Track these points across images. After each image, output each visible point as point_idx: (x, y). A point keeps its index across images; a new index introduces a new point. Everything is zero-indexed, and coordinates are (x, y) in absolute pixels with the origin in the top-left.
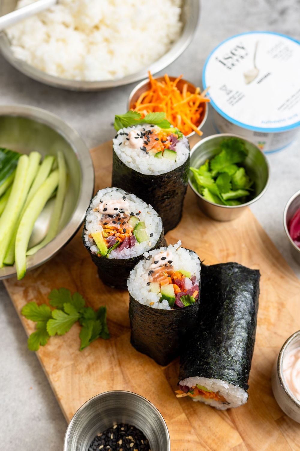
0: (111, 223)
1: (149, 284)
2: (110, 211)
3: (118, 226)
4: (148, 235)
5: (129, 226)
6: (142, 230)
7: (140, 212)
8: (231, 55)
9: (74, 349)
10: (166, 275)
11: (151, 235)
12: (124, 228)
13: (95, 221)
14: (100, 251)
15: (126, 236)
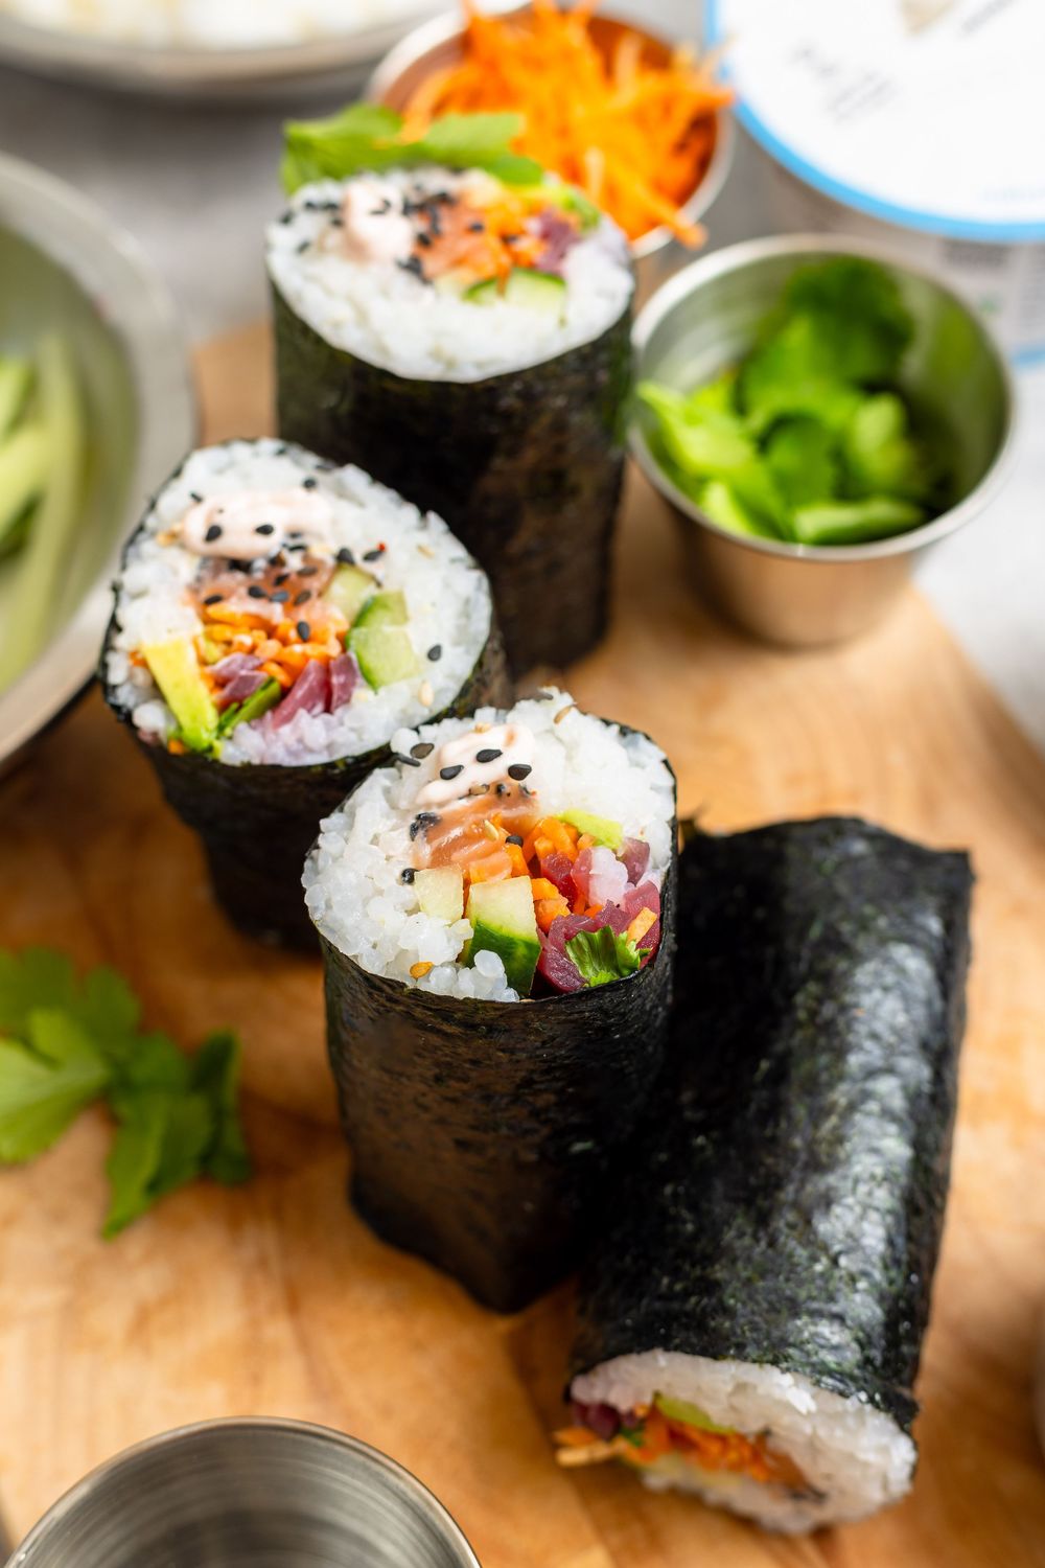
0: (240, 598)
1: (409, 876)
2: (239, 541)
3: (275, 612)
4: (416, 650)
5: (332, 609)
6: (389, 629)
7: (382, 549)
9: (78, 1232)
10: (499, 834)
11: (434, 654)
12: (301, 618)
13: (165, 587)
14: (179, 727)
15: (310, 653)
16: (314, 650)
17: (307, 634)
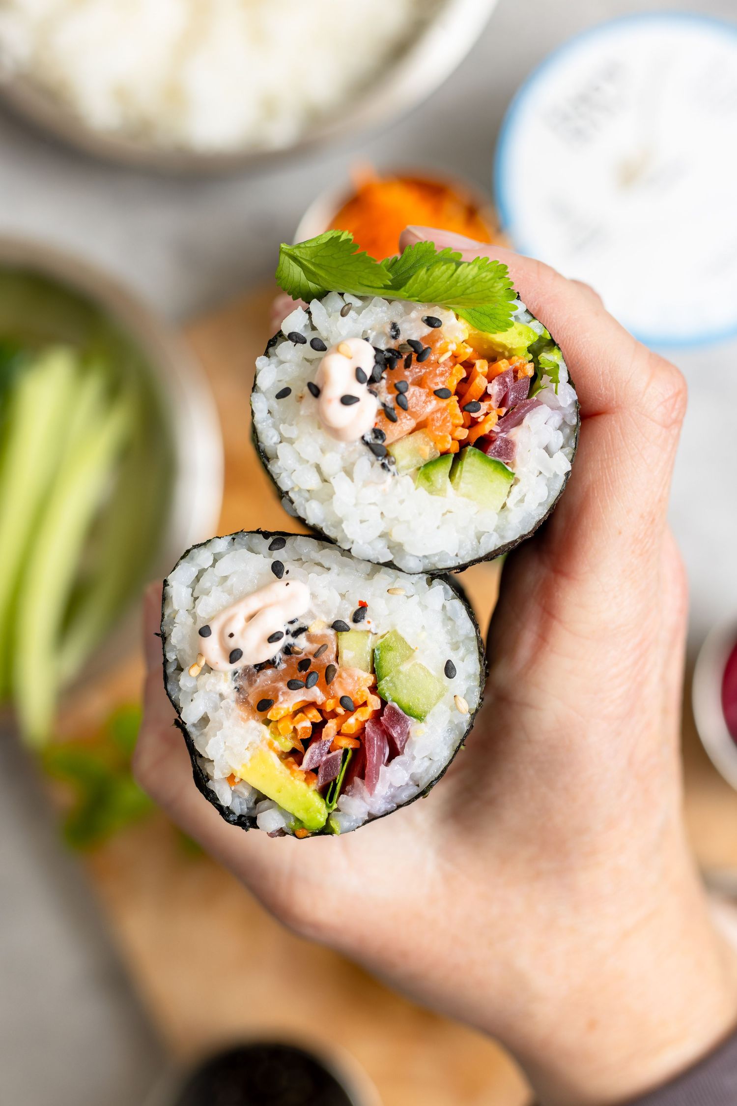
0: (284, 693)
3: (316, 694)
4: (433, 673)
5: (354, 675)
6: (405, 668)
7: (363, 606)
11: (449, 670)
12: (340, 694)
13: (221, 713)
14: (297, 820)
15: (362, 719)
16: (364, 715)
17: (352, 707)
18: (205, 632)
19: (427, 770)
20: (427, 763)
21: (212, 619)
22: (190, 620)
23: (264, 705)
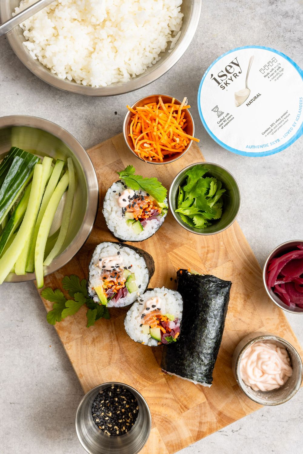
0: (109, 277)
3: (115, 280)
4: (137, 286)
6: (132, 282)
7: (131, 266)
8: (225, 73)
11: (140, 287)
12: (119, 281)
13: (97, 276)
14: (101, 302)
15: (120, 287)
16: (121, 287)
17: (120, 284)
18: (100, 260)
19: (128, 303)
20: (128, 302)
21: (103, 258)
22: (99, 256)
23: (105, 278)
